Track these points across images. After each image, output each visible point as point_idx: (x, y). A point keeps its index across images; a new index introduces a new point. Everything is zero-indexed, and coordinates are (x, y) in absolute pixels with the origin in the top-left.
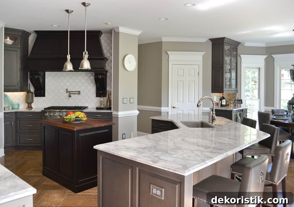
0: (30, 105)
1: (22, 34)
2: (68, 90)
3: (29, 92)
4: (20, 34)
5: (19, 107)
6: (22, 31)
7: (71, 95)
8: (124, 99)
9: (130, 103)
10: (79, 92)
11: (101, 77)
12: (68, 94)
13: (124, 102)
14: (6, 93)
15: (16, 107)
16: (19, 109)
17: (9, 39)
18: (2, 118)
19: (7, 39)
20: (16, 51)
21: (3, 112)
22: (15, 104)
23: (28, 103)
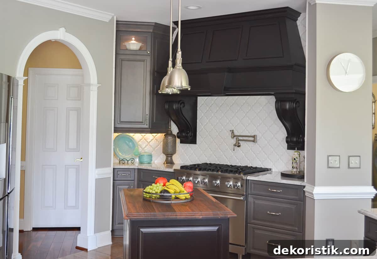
0: (169, 159)
1: (153, 30)
2: (234, 132)
3: (168, 133)
4: (152, 31)
5: (151, 160)
6: (154, 24)
7: (239, 142)
8: (330, 158)
9: (349, 167)
10: (254, 137)
11: (288, 107)
12: (234, 141)
13: (330, 165)
14: (131, 135)
15: (146, 159)
16: (151, 163)
17: (135, 40)
18: (110, 177)
19: (132, 40)
20: (144, 61)
21: (111, 167)
22: (143, 155)
23: (166, 155)
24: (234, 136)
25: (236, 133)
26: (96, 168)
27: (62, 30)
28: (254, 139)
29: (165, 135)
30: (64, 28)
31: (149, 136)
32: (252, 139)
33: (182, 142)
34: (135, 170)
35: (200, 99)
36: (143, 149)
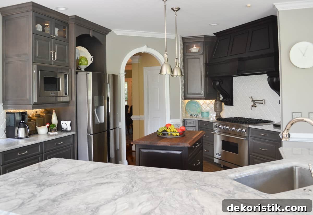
0: (218, 114)
2: (252, 98)
3: (217, 99)
4: (203, 40)
5: (209, 115)
6: (204, 36)
7: (256, 104)
8: (294, 114)
10: (263, 100)
11: (274, 80)
12: (252, 104)
14: (198, 101)
15: (205, 114)
16: (208, 117)
17: (195, 47)
18: (180, 124)
19: (194, 47)
20: (199, 58)
21: (180, 118)
22: (204, 112)
23: (216, 112)
24: (252, 100)
25: (254, 99)
26: (170, 119)
27: (145, 47)
28: (263, 102)
29: (215, 101)
30: (146, 46)
31: (208, 101)
32: (262, 102)
33: (226, 104)
34: (196, 121)
35: (234, 78)
36: (205, 109)
